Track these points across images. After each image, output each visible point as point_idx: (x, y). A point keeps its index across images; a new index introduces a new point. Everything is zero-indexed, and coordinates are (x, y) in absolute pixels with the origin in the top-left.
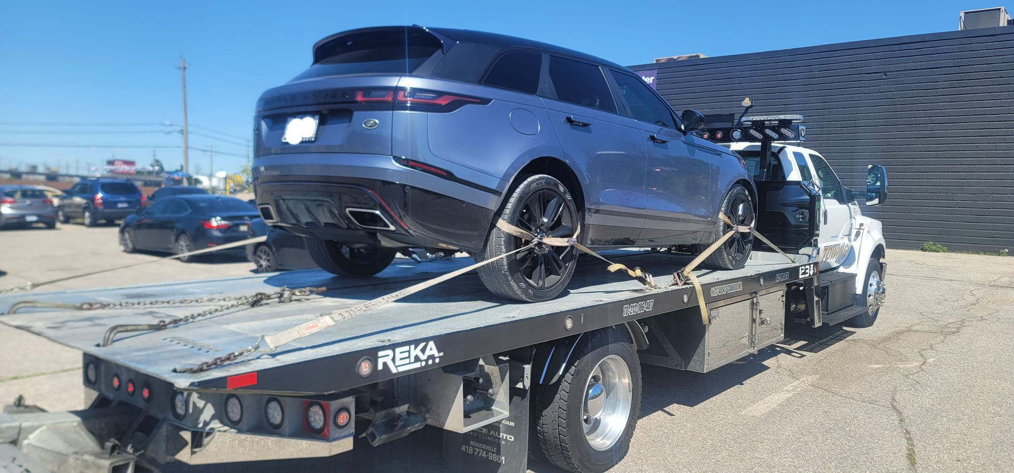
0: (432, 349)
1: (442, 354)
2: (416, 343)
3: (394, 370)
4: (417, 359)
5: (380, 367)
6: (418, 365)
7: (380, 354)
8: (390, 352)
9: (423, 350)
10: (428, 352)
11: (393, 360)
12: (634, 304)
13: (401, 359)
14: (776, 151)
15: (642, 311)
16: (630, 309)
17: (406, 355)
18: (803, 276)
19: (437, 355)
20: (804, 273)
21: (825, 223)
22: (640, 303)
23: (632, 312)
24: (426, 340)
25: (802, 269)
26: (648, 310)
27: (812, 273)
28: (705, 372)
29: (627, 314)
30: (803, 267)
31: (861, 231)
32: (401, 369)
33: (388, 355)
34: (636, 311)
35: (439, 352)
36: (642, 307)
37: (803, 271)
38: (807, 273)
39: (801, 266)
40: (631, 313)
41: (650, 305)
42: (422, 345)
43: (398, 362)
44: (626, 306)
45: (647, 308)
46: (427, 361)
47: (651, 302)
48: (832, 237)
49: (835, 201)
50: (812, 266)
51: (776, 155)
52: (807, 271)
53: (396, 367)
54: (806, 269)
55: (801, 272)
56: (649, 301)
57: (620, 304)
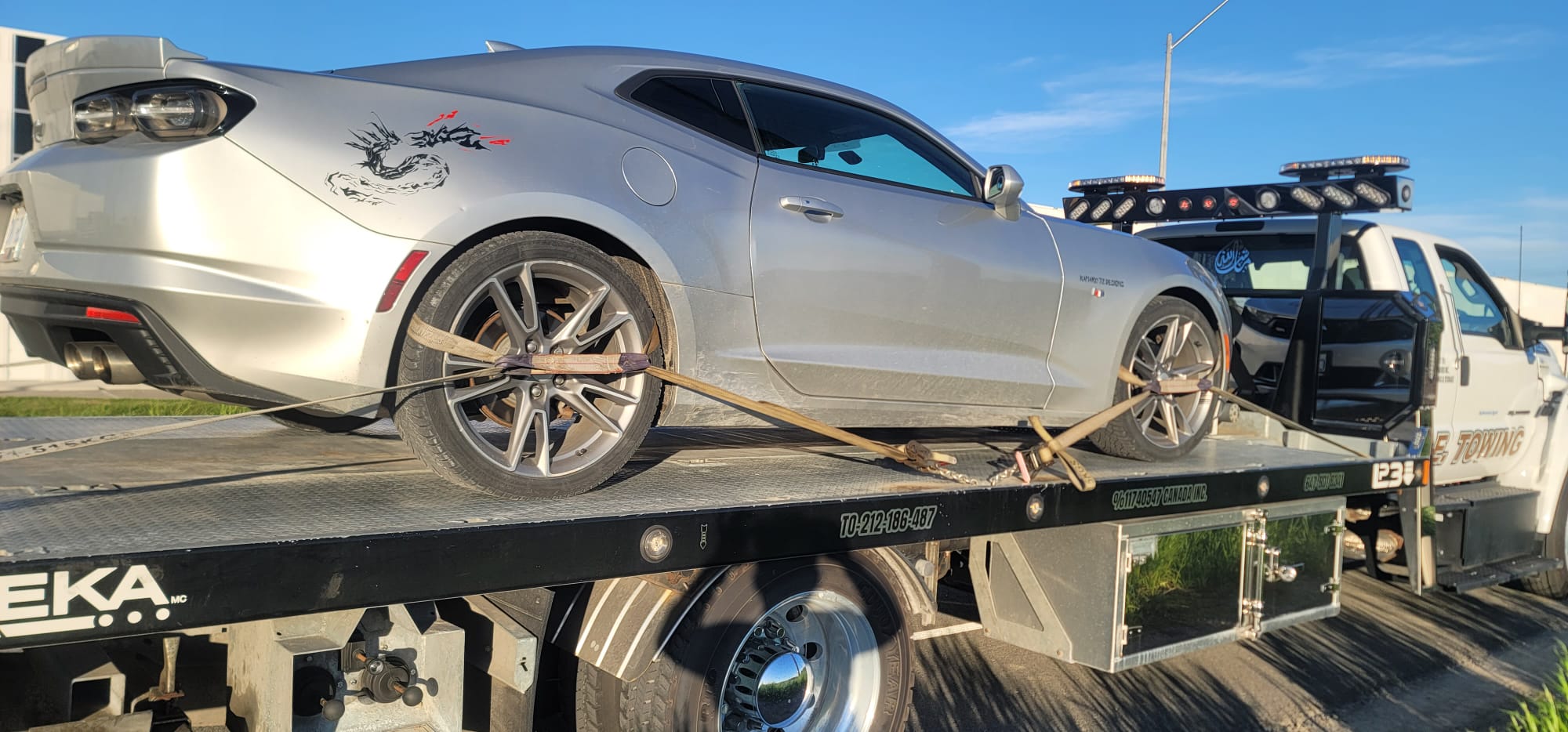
2: (78, 568)
4: (79, 607)
6: (85, 623)
9: (106, 588)
10: (125, 592)
42: (101, 573)
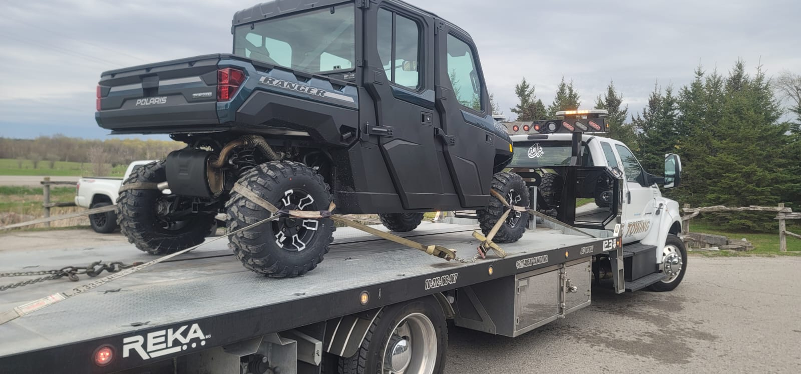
0: (196, 332)
1: (208, 337)
3: (145, 356)
5: (126, 354)
7: (126, 340)
8: (140, 338)
11: (144, 346)
12: (437, 278)
13: (154, 344)
14: (586, 141)
15: (445, 284)
16: (433, 283)
17: (163, 339)
18: (607, 249)
19: (202, 337)
20: (608, 246)
21: (629, 203)
22: (443, 277)
23: (435, 285)
24: (190, 323)
25: (606, 243)
26: (452, 283)
27: (615, 246)
28: (514, 336)
29: (429, 287)
30: (607, 241)
31: (661, 210)
32: (153, 355)
33: (138, 341)
34: (439, 284)
35: (205, 334)
36: (445, 280)
37: (607, 245)
38: (611, 246)
39: (605, 240)
40: (433, 286)
41: (453, 278)
43: (150, 348)
44: (428, 280)
45: (450, 281)
46: (189, 344)
47: (455, 276)
48: (635, 215)
49: (638, 185)
50: (615, 240)
51: (586, 144)
52: (611, 245)
53: (148, 353)
54: (609, 243)
55: (605, 245)
56: (452, 275)
57: (421, 279)
